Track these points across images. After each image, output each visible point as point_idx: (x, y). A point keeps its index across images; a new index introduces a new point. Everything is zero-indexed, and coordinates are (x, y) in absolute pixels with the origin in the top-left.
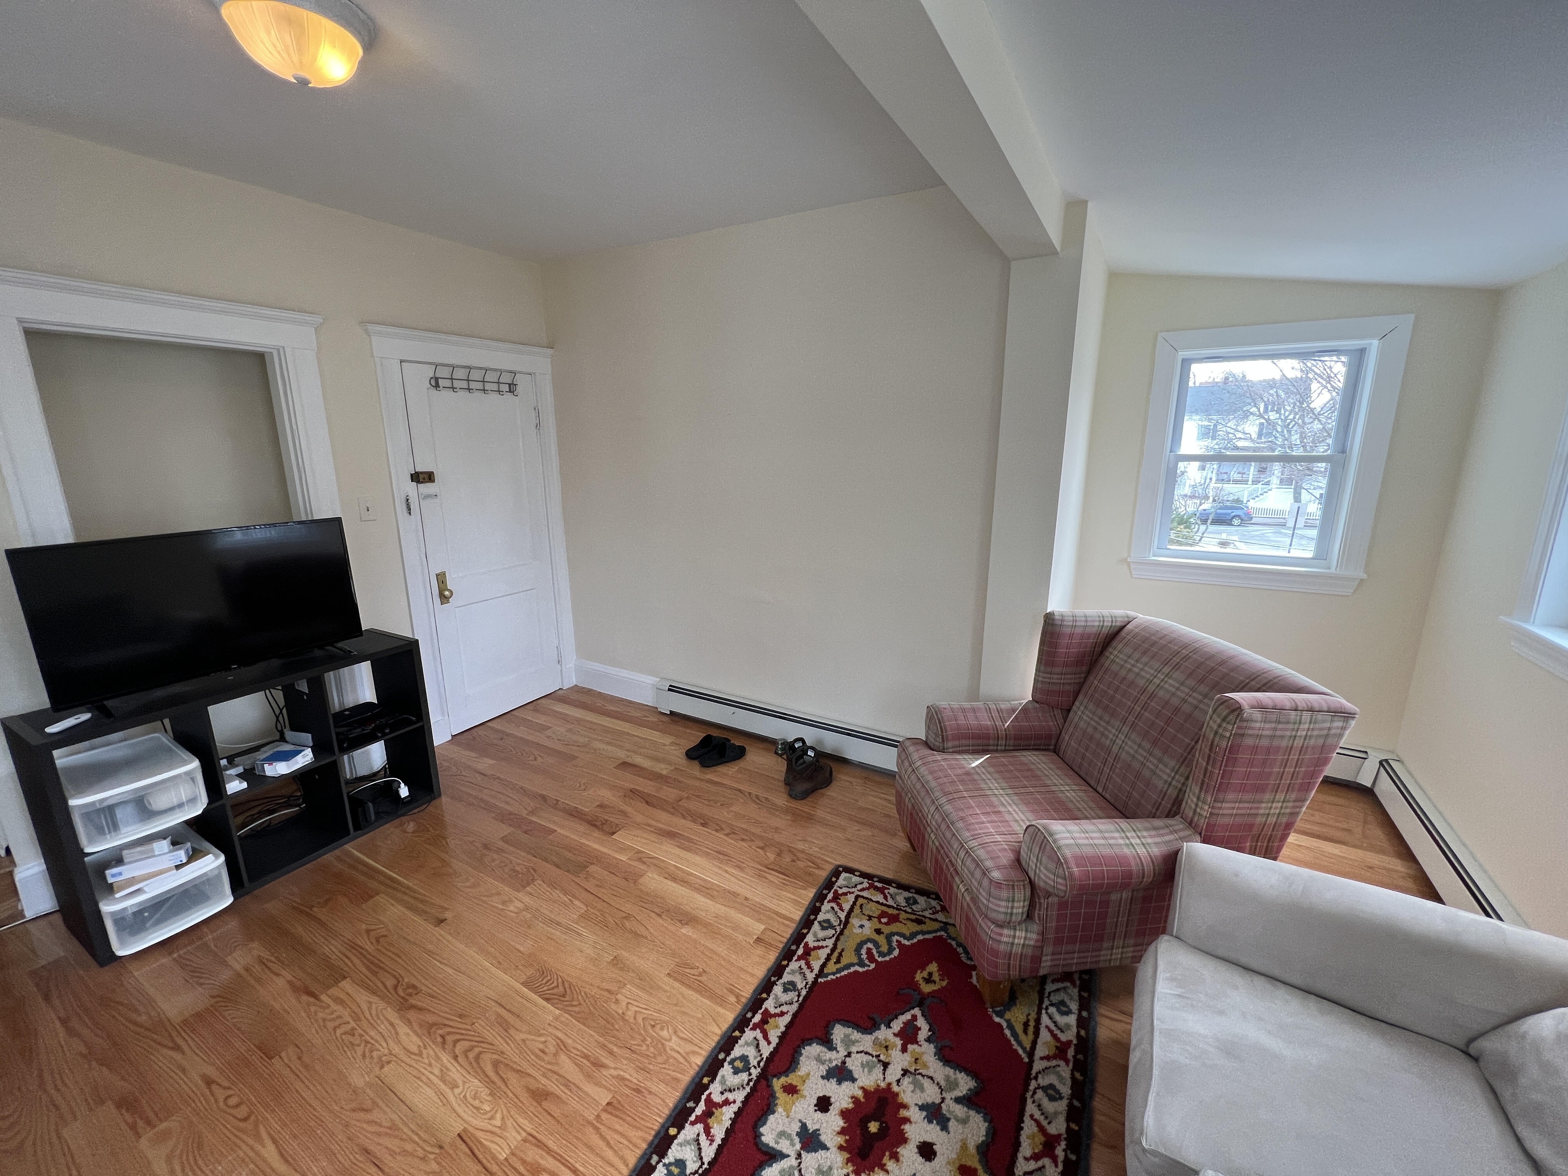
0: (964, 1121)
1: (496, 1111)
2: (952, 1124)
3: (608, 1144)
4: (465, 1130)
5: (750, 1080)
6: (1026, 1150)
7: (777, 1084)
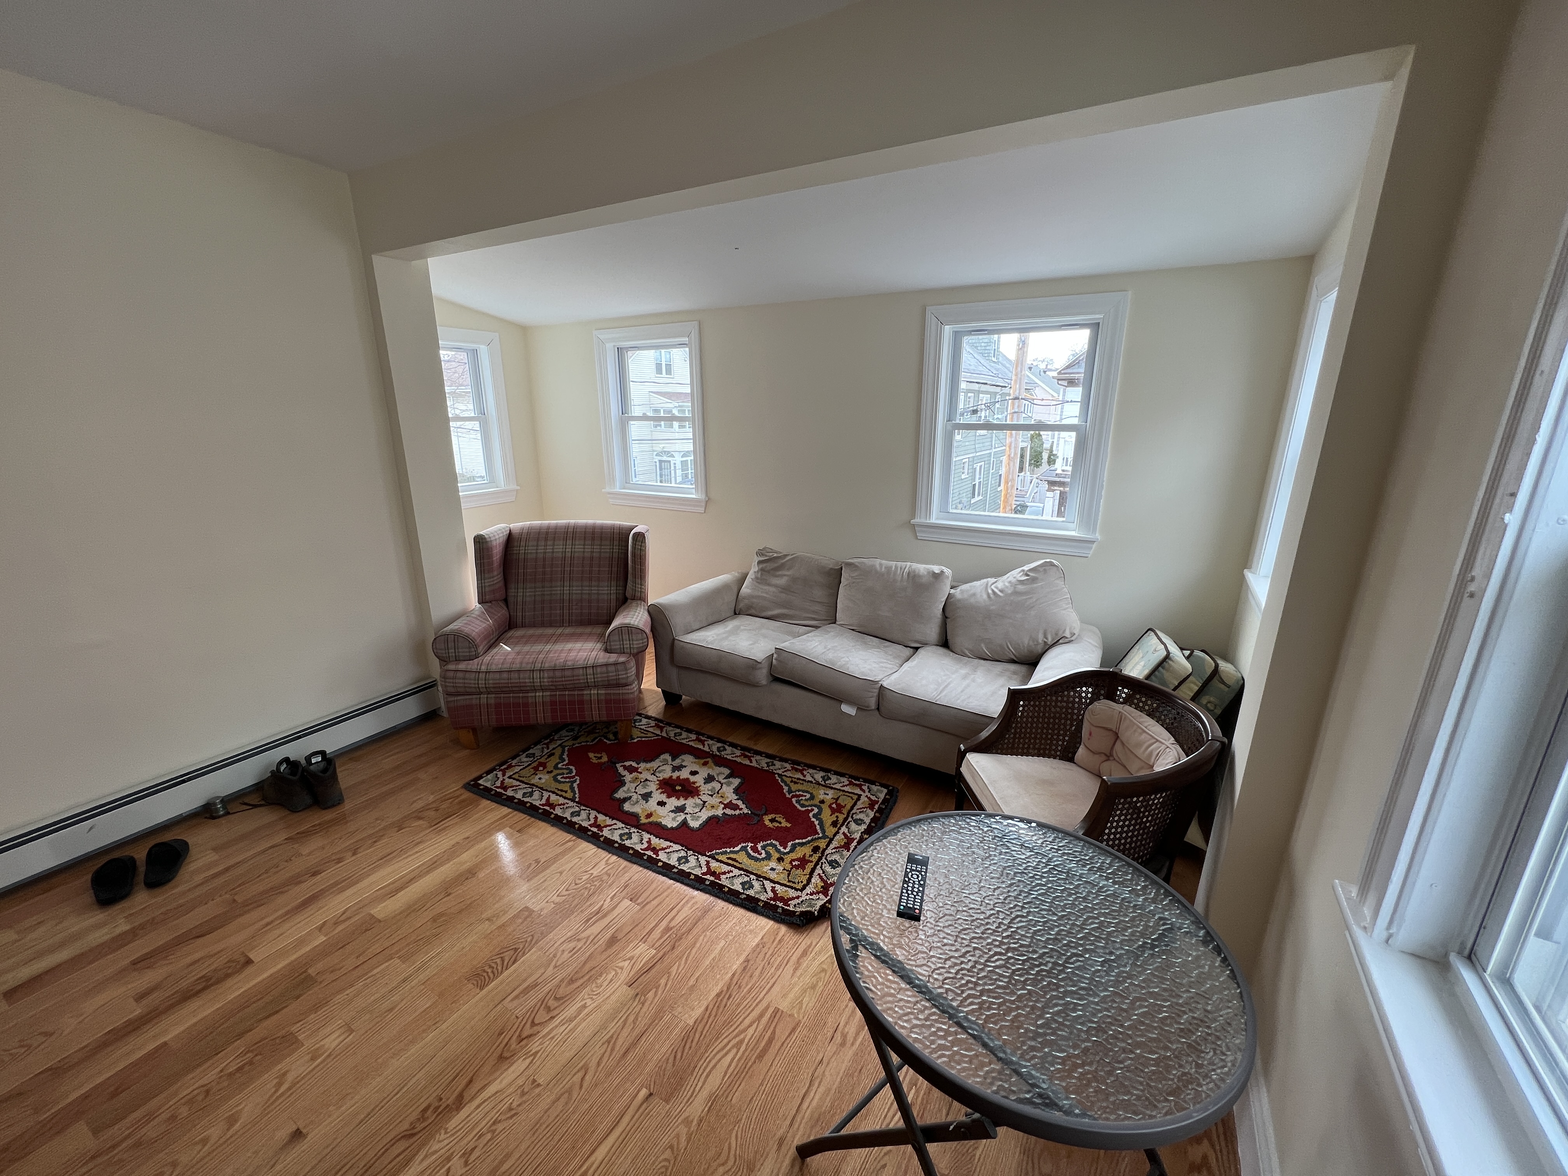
0: (683, 761)
1: (617, 967)
2: (684, 764)
3: (659, 895)
4: (626, 984)
5: (638, 832)
6: (701, 747)
7: (643, 820)
